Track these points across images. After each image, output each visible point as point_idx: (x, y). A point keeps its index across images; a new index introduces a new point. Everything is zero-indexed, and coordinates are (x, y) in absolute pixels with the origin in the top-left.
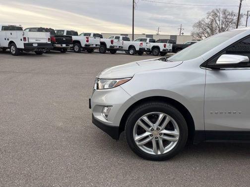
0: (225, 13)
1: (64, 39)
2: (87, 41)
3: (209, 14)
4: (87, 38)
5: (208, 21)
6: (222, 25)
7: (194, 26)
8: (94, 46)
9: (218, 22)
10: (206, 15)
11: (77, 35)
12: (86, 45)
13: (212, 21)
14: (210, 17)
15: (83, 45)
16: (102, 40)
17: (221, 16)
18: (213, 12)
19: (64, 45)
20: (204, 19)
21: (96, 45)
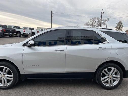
0: (98, 19)
1: (11, 30)
2: (24, 31)
3: (91, 20)
4: (24, 30)
5: (91, 23)
6: (97, 25)
7: (84, 25)
8: (28, 34)
9: (95, 23)
10: (90, 20)
11: (20, 28)
12: (23, 33)
13: (93, 23)
14: (92, 21)
15: (22, 34)
16: (33, 31)
17: (97, 20)
18: (93, 19)
19: (11, 34)
20: (89, 22)
21: (29, 34)
